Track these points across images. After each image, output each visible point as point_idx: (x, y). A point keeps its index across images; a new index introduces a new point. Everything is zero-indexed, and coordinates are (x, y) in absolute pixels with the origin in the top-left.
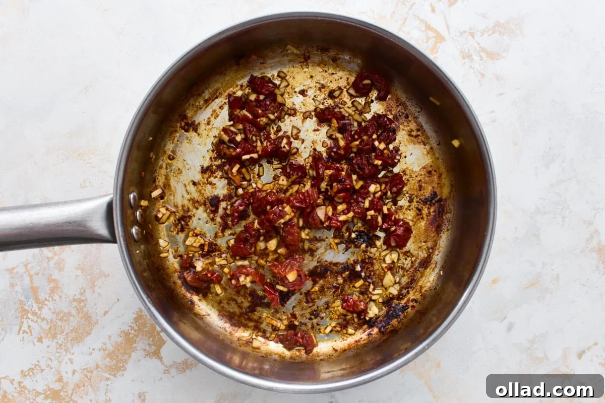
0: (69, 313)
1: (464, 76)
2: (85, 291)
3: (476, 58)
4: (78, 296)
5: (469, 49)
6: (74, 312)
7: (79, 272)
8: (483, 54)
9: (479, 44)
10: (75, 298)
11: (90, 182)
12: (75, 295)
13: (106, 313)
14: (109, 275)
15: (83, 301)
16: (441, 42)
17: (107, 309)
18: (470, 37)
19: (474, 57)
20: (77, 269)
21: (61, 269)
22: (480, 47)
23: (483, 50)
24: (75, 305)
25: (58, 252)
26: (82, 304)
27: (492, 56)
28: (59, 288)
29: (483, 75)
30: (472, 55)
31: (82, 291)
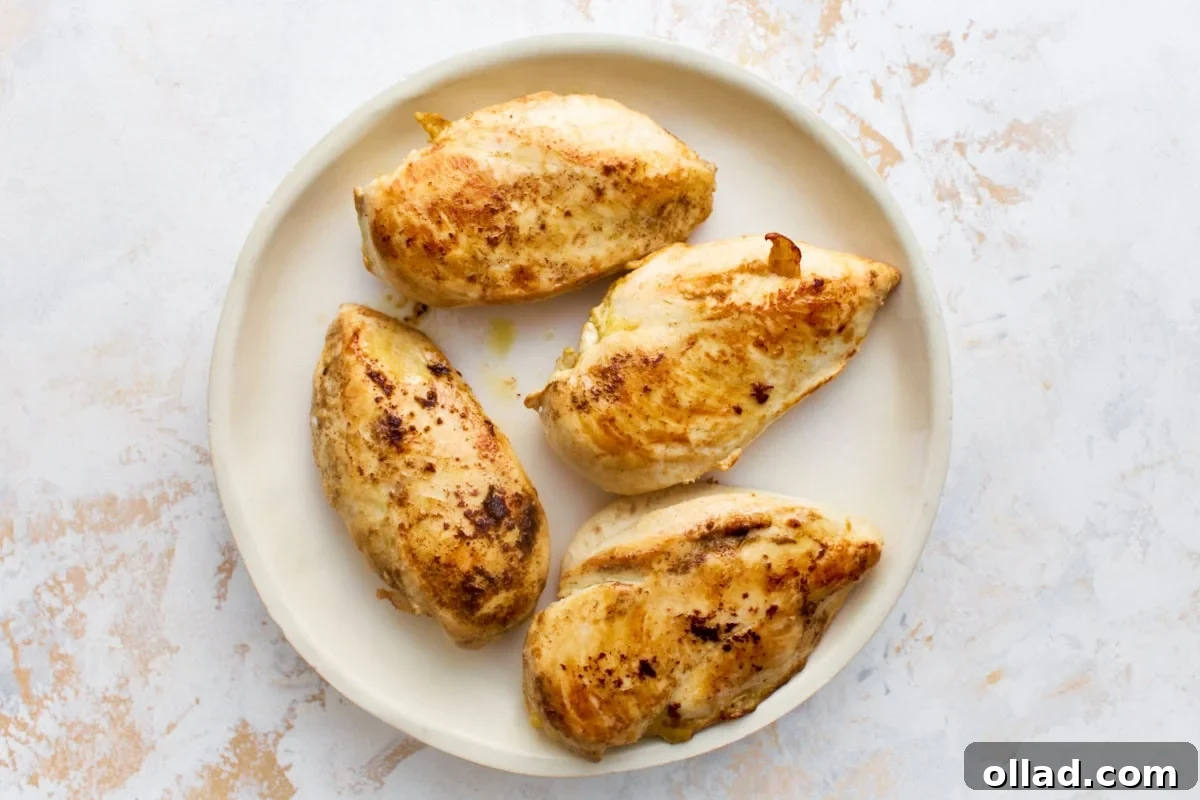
0: (94, 727)
1: (941, 238)
2: (127, 681)
3: (968, 200)
4: (112, 692)
5: (953, 181)
6: (104, 723)
7: (116, 642)
8: (984, 193)
9: (974, 168)
10: (108, 694)
11: (139, 452)
12: (107, 689)
13: (171, 727)
14: (178, 648)
15: (124, 701)
16: (892, 164)
17: (174, 721)
18: (956, 154)
19: (962, 196)
20: (112, 633)
21: (78, 634)
22: (977, 175)
23: (984, 181)
24: (106, 710)
25: (72, 598)
26: (122, 707)
27: (1003, 195)
28: (73, 672)
29: (982, 237)
30: (958, 194)
31: (123, 681)
